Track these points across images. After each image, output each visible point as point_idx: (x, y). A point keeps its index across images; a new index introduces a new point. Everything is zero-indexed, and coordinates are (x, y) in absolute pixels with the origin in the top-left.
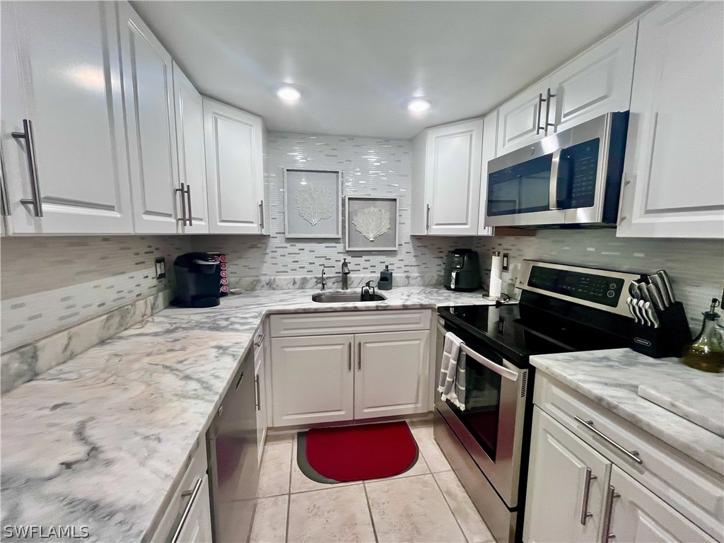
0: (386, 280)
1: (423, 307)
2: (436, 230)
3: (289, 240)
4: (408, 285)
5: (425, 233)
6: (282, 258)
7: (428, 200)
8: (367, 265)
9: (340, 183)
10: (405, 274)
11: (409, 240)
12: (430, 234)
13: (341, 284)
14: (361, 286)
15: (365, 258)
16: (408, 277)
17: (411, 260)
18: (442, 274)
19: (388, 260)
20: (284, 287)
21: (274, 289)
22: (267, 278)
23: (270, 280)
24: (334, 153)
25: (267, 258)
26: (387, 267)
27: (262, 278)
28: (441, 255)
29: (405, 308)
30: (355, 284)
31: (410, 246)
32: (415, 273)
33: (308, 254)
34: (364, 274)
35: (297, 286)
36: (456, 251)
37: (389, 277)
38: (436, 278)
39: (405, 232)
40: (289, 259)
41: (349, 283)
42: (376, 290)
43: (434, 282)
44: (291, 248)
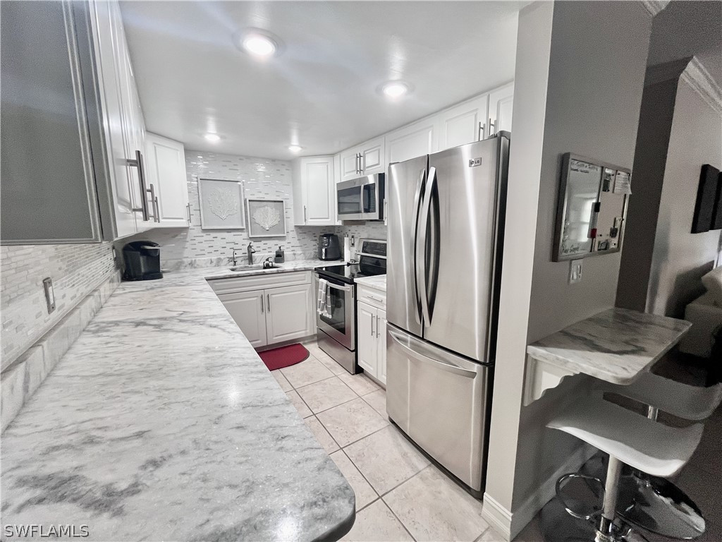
0: (280, 256)
1: (306, 270)
2: (311, 223)
3: (204, 231)
4: (295, 259)
5: (304, 224)
6: (200, 244)
7: (304, 203)
8: (265, 247)
9: (242, 190)
10: (293, 252)
11: (293, 228)
12: (307, 224)
13: (247, 261)
14: (262, 261)
15: (263, 242)
16: (295, 254)
17: (295, 242)
18: (317, 251)
19: (280, 243)
20: (203, 265)
21: (195, 268)
22: (189, 260)
23: (192, 261)
24: (235, 167)
25: (187, 245)
26: (280, 247)
27: (185, 260)
28: (316, 238)
29: (295, 271)
30: (258, 260)
31: (295, 233)
32: (299, 251)
33: (221, 240)
34: (264, 253)
35: (214, 264)
36: (325, 235)
37: (281, 254)
38: (313, 253)
39: (291, 223)
40: (205, 245)
41: (253, 260)
42: (274, 263)
43: (312, 256)
44: (206, 237)
